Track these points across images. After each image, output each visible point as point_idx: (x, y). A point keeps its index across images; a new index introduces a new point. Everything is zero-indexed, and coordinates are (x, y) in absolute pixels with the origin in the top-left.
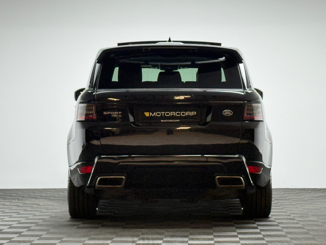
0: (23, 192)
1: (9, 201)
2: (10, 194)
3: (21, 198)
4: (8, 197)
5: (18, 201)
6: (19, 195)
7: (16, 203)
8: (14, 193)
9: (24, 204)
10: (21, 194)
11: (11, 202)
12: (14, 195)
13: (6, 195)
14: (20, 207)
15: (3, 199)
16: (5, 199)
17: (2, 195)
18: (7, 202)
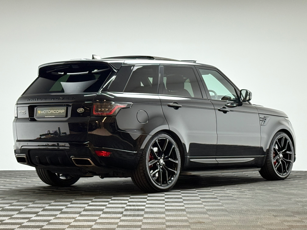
0: (29, 173)
1: (20, 179)
2: (19, 174)
3: (28, 177)
4: (18, 176)
5: (26, 179)
6: (26, 175)
7: (25, 180)
8: (22, 174)
9: (32, 181)
10: (27, 174)
11: (21, 180)
12: (22, 175)
13: (16, 175)
14: (29, 183)
15: (15, 178)
16: (16, 177)
17: (13, 175)
18: (18, 179)
